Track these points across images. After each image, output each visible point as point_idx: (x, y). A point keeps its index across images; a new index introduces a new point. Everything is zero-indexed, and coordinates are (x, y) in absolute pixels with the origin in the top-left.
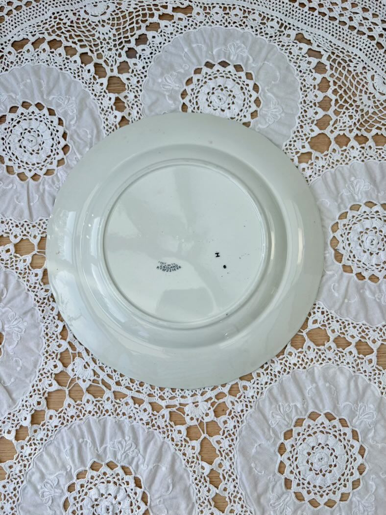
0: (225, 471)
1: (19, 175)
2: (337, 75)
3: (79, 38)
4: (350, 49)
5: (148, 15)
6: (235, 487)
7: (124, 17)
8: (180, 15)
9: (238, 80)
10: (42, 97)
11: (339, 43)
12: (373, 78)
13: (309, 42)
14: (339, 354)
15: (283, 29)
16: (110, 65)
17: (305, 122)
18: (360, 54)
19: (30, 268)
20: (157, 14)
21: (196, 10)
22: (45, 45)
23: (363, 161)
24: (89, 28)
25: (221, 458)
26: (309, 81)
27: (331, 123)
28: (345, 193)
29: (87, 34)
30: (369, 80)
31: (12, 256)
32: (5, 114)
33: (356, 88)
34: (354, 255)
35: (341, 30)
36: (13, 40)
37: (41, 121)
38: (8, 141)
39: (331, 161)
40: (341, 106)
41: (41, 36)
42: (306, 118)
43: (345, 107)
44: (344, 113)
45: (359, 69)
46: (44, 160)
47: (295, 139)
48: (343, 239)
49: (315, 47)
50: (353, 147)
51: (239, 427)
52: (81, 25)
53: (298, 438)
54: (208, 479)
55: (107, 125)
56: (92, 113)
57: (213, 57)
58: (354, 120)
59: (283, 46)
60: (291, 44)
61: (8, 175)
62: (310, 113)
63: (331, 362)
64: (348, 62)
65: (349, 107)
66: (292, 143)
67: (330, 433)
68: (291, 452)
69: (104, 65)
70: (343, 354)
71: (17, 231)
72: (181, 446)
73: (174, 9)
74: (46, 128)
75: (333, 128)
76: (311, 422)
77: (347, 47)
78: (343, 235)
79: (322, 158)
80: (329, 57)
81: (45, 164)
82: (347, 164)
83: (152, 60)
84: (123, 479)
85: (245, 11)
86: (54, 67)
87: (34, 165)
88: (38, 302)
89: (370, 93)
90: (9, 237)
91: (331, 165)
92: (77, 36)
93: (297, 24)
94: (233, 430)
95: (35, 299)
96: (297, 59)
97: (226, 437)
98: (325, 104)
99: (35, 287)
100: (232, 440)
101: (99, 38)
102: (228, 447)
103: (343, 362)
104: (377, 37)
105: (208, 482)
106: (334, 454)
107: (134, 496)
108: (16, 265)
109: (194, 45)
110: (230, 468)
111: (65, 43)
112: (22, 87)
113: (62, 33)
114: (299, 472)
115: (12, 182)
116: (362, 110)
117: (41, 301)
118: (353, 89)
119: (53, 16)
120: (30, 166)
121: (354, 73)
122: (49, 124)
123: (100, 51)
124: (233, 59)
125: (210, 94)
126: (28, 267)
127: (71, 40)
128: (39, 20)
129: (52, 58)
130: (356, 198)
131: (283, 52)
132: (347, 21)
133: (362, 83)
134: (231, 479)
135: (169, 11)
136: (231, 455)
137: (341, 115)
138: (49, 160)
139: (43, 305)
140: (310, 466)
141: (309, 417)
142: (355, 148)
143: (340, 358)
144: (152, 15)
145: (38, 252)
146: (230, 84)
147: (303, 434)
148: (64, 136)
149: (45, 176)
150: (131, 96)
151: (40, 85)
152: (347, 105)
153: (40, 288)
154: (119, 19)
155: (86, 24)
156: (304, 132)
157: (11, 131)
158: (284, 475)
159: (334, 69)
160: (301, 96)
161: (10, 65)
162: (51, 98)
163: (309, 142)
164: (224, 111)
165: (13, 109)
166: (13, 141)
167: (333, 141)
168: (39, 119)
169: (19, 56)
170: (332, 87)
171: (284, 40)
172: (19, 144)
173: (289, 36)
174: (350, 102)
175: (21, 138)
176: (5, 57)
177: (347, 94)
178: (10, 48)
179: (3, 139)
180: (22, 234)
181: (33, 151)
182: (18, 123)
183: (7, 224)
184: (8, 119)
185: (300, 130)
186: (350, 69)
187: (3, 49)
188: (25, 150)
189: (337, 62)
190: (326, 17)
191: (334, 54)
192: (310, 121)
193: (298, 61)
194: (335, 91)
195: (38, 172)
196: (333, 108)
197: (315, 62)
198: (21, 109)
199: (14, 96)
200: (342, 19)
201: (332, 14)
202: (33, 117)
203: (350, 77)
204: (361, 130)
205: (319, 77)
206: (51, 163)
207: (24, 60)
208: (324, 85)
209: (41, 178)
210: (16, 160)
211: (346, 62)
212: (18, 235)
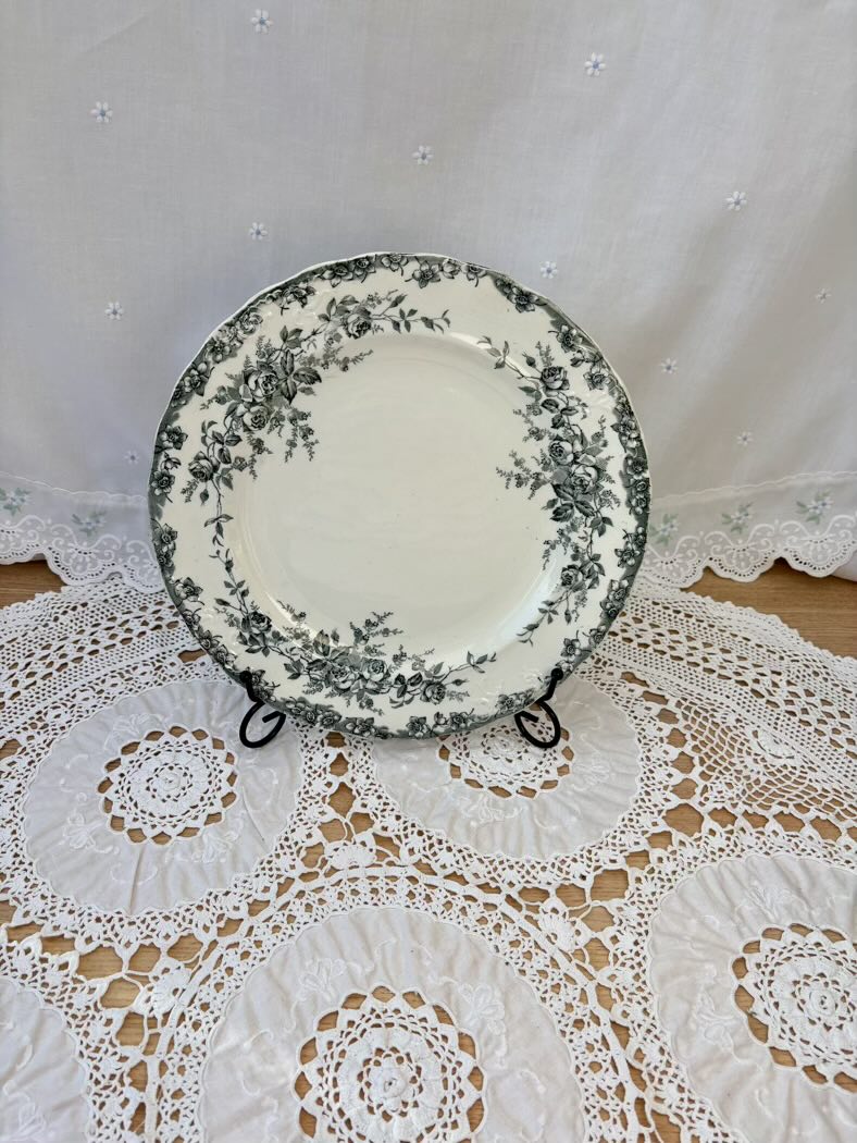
1: (130, 831)
2: (696, 727)
4: (712, 696)
10: (209, 722)
11: (690, 687)
12: (755, 734)
13: (644, 683)
15: (600, 665)
17: (653, 787)
18: (726, 701)
19: (99, 1005)
23: (767, 853)
26: (651, 731)
27: (698, 791)
28: (746, 907)
30: (750, 736)
31: (68, 980)
32: (137, 741)
33: (732, 747)
34: (791, 1029)
35: (692, 672)
36: (182, 649)
37: (196, 755)
38: (128, 779)
39: (709, 849)
40: (710, 768)
42: (652, 781)
43: (716, 771)
44: (717, 778)
45: (731, 720)
46: (184, 812)
47: (638, 811)
48: (761, 993)
49: (653, 690)
50: (742, 830)
55: (310, 767)
58: (735, 791)
59: (603, 684)
60: (615, 683)
61: (110, 830)
62: (660, 774)
64: (712, 712)
65: (723, 771)
66: (634, 817)
71: (95, 930)
74: (202, 765)
75: (702, 800)
77: (706, 693)
78: (760, 985)
79: (691, 844)
80: (679, 704)
81: (184, 817)
82: (739, 856)
87: (163, 818)
88: (97, 1082)
89: (756, 754)
90: (73, 939)
91: (711, 856)
93: (622, 661)
95: (91, 1076)
96: (628, 702)
98: (684, 763)
99: (97, 1050)
104: (750, 682)
108: (70, 998)
112: (178, 707)
115: (114, 842)
116: (748, 778)
117: (104, 1082)
118: (726, 747)
120: (156, 820)
121: (723, 726)
122: (209, 761)
125: (488, 736)
126: (95, 1005)
130: (771, 917)
131: (603, 692)
132: (701, 662)
133: (740, 740)
137: (712, 780)
138: (193, 812)
139: (104, 1093)
142: (747, 833)
145: (129, 975)
148: (232, 779)
149: (180, 838)
151: (209, 707)
152: (720, 768)
153: (111, 1050)
156: (653, 802)
157: (140, 766)
159: (690, 719)
160: (641, 752)
161: (168, 678)
162: (221, 725)
163: (663, 818)
164: (510, 761)
165: (154, 736)
166: (138, 779)
167: (707, 817)
168: (193, 752)
169: (187, 668)
170: (691, 743)
171: (604, 677)
172: (146, 785)
173: (611, 674)
174: (725, 764)
175: (154, 776)
176: (163, 668)
177: (716, 753)
178: (175, 658)
179: (122, 775)
180: (102, 936)
181: (169, 797)
182: (156, 754)
183: (80, 915)
184: (142, 748)
185: (646, 798)
186: (715, 720)
187: (164, 658)
188: (156, 794)
189: (692, 711)
190: (667, 656)
191: (685, 700)
192: (661, 786)
193: (630, 705)
194: (695, 748)
195: (169, 830)
196: (698, 769)
197: (656, 708)
198: (167, 737)
199: (160, 718)
200: (691, 659)
201: (674, 653)
202: (184, 749)
203: (718, 732)
204: (751, 805)
205: (667, 728)
206: (196, 817)
207: (193, 675)
208: (676, 738)
209: (171, 841)
210: (133, 808)
211: (707, 711)
212: (94, 938)
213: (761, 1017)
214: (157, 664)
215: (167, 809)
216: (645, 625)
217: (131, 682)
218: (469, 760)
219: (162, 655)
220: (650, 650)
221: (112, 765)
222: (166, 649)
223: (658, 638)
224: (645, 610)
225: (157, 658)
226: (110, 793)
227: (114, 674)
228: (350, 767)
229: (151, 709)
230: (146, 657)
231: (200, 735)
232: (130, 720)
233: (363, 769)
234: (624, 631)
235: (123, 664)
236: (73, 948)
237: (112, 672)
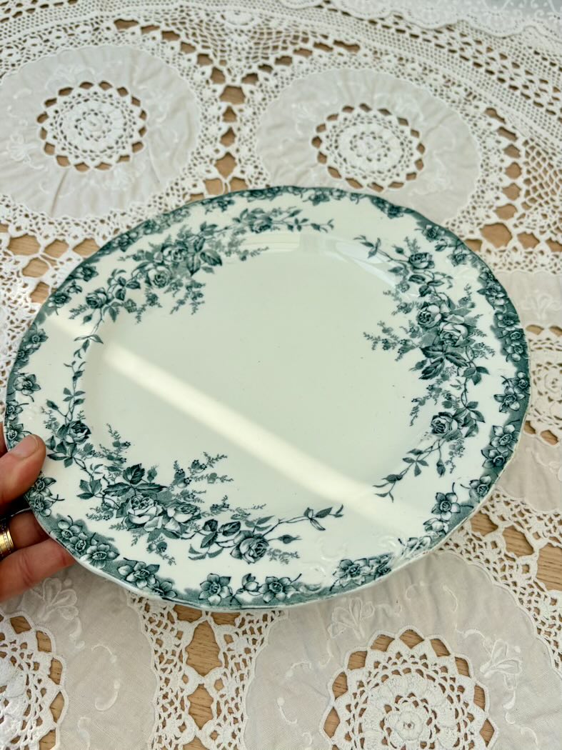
0: (224, 699)
1: (58, 157)
2: (533, 164)
3: (204, 39)
4: (557, 142)
5: (300, 39)
6: (234, 736)
7: (270, 34)
8: (342, 50)
9: (399, 134)
10: (131, 81)
11: (540, 131)
13: (502, 120)
14: (475, 541)
15: (471, 98)
16: (233, 74)
17: (480, 204)
19: (20, 274)
20: (312, 40)
21: (363, 50)
22: (157, 34)
23: (554, 272)
24: (221, 33)
25: (225, 670)
26: (494, 160)
27: (517, 215)
29: (217, 37)
32: (71, 86)
35: (547, 119)
36: (117, 18)
37: (117, 107)
38: (62, 116)
39: (509, 260)
40: (533, 200)
41: (156, 24)
42: (482, 200)
43: (537, 203)
44: (536, 209)
46: (102, 150)
47: (462, 219)
49: (509, 127)
50: (542, 252)
51: (272, 619)
52: (212, 28)
53: (374, 672)
54: (187, 703)
55: (205, 135)
56: (189, 116)
57: (372, 101)
58: (548, 221)
59: (467, 115)
60: (478, 116)
61: (43, 152)
62: (490, 195)
63: (457, 551)
64: (551, 155)
65: (543, 204)
67: (434, 680)
68: (355, 695)
69: (226, 72)
70: (482, 543)
71: (24, 223)
72: (159, 625)
73: (336, 43)
74: (121, 115)
76: (404, 649)
77: (552, 139)
79: (496, 254)
80: (526, 143)
81: (101, 155)
82: (531, 270)
83: (291, 82)
84: (29, 656)
85: (425, 69)
86: (160, 58)
87: (85, 151)
88: (12, 322)
90: (7, 226)
91: (508, 266)
92: (202, 36)
93: (490, 97)
94: (261, 621)
95: (8, 318)
96: (483, 133)
97: (244, 632)
98: (512, 191)
99: (16, 302)
100: (254, 641)
101: (229, 45)
102: (242, 652)
103: (478, 557)
105: (187, 710)
106: (434, 721)
107: (39, 695)
109: (351, 84)
110: (234, 695)
111: (183, 38)
112: (108, 65)
113: (185, 28)
114: (362, 740)
115: (45, 163)
117: (16, 323)
118: (553, 186)
119: (179, 9)
120: (79, 152)
121: (557, 169)
122: (126, 113)
123: (226, 58)
124: (399, 110)
125: (357, 138)
126: (18, 272)
127: (192, 38)
128: (160, 8)
129: (161, 48)
130: (539, 317)
131: (465, 122)
134: (230, 718)
135: (329, 42)
136: (244, 671)
137: (532, 210)
138: (109, 152)
139: (16, 330)
140: (386, 733)
141: (403, 638)
142: (546, 255)
143: (474, 548)
144: (305, 40)
145: (43, 256)
146: (387, 135)
147: (385, 667)
148: (142, 131)
149: (96, 170)
150: (248, 112)
151: (132, 70)
152: (542, 202)
153: (24, 304)
154: (262, 34)
155: (218, 28)
156: (477, 215)
157: (71, 107)
158: (334, 738)
159: (530, 157)
160: (480, 174)
161: (103, 40)
162: (141, 87)
163: (481, 229)
164: (370, 160)
165: (86, 85)
166: (69, 118)
167: (515, 238)
168: (116, 104)
169: (120, 35)
170: (525, 176)
171: (470, 109)
172: (76, 123)
173: (477, 107)
174: (546, 198)
175: (81, 117)
176: (100, 31)
177: (543, 188)
178: (111, 24)
179: (57, 112)
180: (29, 227)
181: (92, 136)
182: (86, 100)
183: (14, 210)
184: (74, 93)
185: (471, 211)
186: (552, 163)
187: (102, 21)
188: (82, 132)
189: (535, 151)
190: (530, 101)
191: (532, 140)
192: (487, 205)
193: (484, 137)
194: (527, 181)
195: (88, 162)
196: (522, 199)
197: (506, 142)
198: (96, 88)
199: (93, 72)
200: (551, 108)
201: (538, 100)
202: (108, 100)
203: (551, 172)
204: (556, 235)
205: (509, 161)
206: (111, 157)
207: (124, 41)
208: (514, 170)
209: (89, 171)
210: (63, 140)
211: (547, 153)
212: (23, 228)
214: (96, 26)
215: (88, 145)
216: (521, 71)
217: (73, 37)
218: (336, 152)
219: (100, 18)
220: (518, 93)
221: (50, 102)
222: (104, 14)
223: (528, 84)
224: (525, 58)
225: (95, 20)
226: (46, 125)
227: (60, 28)
228: (236, 139)
229: (86, 63)
230: (87, 17)
231: (122, 91)
232: (69, 69)
233: (248, 143)
234: (501, 72)
235: (68, 21)
236: (7, 231)
237: (58, 26)
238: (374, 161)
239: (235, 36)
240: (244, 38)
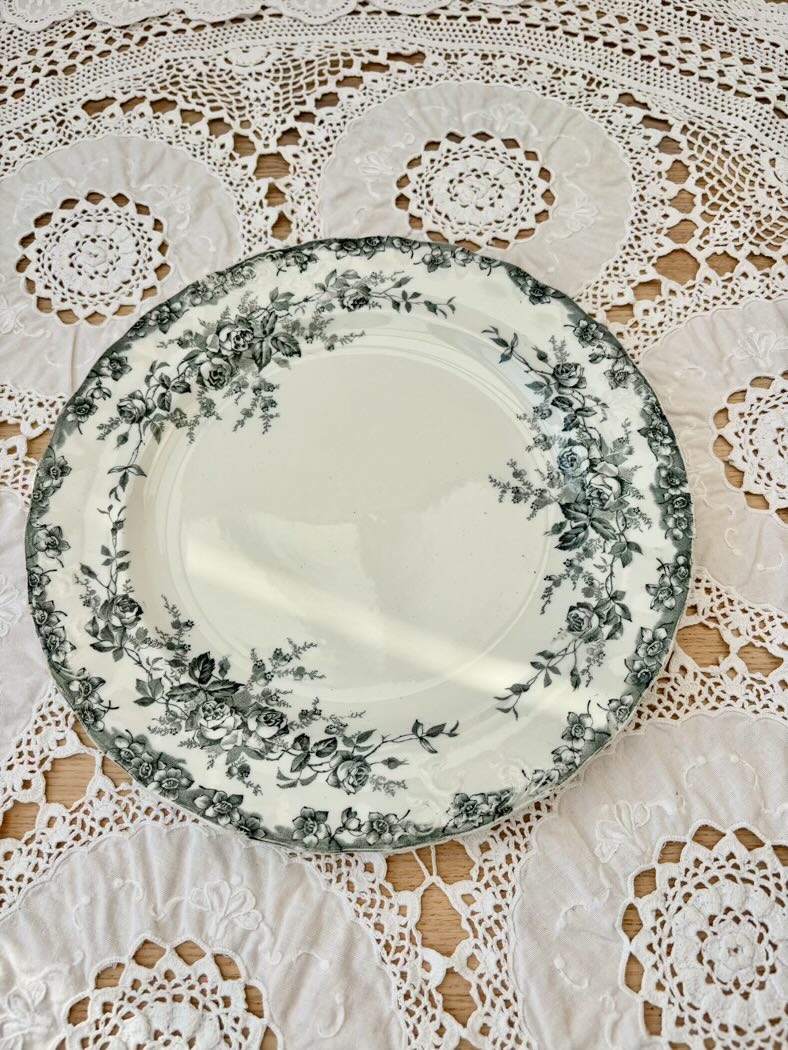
0: (485, 979)
1: (60, 313)
2: (702, 157)
3: (211, 97)
4: (725, 118)
5: (341, 64)
6: (511, 1024)
7: (297, 67)
8: (401, 65)
9: (510, 162)
11: (699, 109)
12: (773, 161)
13: (645, 106)
14: (757, 686)
15: (593, 86)
16: (263, 137)
17: (644, 231)
18: (742, 124)
20: (357, 62)
21: (430, 59)
22: (145, 107)
23: (768, 298)
24: (231, 83)
25: (475, 941)
26: (648, 164)
27: (698, 233)
28: (737, 355)
29: (226, 91)
30: (765, 164)
31: (19, 463)
32: (49, 211)
33: (743, 179)
34: (768, 475)
35: (704, 89)
36: (85, 99)
37: (119, 224)
38: (47, 255)
39: (702, 297)
40: (714, 206)
41: (140, 94)
42: (644, 224)
43: (722, 208)
44: (722, 217)
45: (745, 148)
46: (116, 288)
47: (625, 258)
48: (741, 441)
49: (655, 114)
50: (745, 275)
51: (519, 859)
52: (216, 80)
53: (671, 893)
54: (438, 998)
55: (249, 232)
56: (220, 212)
57: (461, 125)
58: (742, 230)
59: (595, 111)
60: (610, 109)
61: (37, 311)
62: (654, 215)
63: (737, 705)
64: (722, 138)
65: (730, 208)
66: (620, 265)
67: (752, 883)
68: (654, 929)
69: (253, 137)
70: (767, 687)
71: (39, 415)
72: (372, 905)
73: (391, 56)
74: (128, 233)
75: (701, 243)
76: (701, 852)
77: (718, 115)
78: (740, 434)
79: (683, 293)
80: (685, 129)
81: (117, 294)
82: (736, 303)
83: (345, 128)
84: (214, 991)
85: (521, 62)
86: (157, 139)
87: (94, 296)
89: (770, 187)
90: (18, 425)
91: (704, 305)
92: (206, 94)
93: (620, 79)
94: (505, 865)
96: (624, 131)
97: (487, 885)
98: (683, 201)
100: (503, 893)
101: (247, 98)
102: (491, 911)
103: (766, 706)
104: (773, 99)
105: (440, 1006)
106: (767, 937)
107: (241, 1038)
108: (24, 479)
109: (427, 109)
110: (496, 971)
111: (182, 104)
112: (91, 168)
113: (181, 90)
114: (680, 986)
115: (44, 325)
116: (758, 214)
118: (736, 180)
119: (166, 65)
120: (86, 299)
121: (735, 155)
122: (134, 229)
123: (248, 117)
124: (501, 131)
125: (455, 182)
127: (194, 101)
128: (139, 71)
129: (155, 126)
130: (762, 364)
131: (595, 121)
132: (715, 76)
133: (752, 170)
134: (499, 1002)
135: (382, 58)
136: (500, 935)
137: (716, 220)
138: (126, 288)
140: (707, 968)
141: (697, 838)
142: (751, 277)
143: (758, 696)
144: (348, 64)
146: (494, 167)
147: (683, 883)
148: (163, 248)
149: (116, 317)
150: (299, 184)
151: (126, 167)
152: (728, 205)
154: (287, 70)
155: (225, 77)
156: (643, 248)
157: (58, 240)
158: (641, 992)
159: (696, 147)
160: (634, 188)
161: (74, 135)
162: (144, 187)
163: (654, 265)
164: (481, 209)
165: (68, 203)
166: (59, 254)
167: (704, 265)
168: (116, 220)
169: (94, 122)
170: (695, 175)
171: (597, 102)
172: (70, 261)
173: (605, 97)
174: (732, 199)
175: (75, 251)
176: (66, 123)
177: (724, 186)
178: (78, 110)
179: (39, 251)
180: (47, 420)
181: (96, 273)
182: (74, 225)
183: (21, 401)
184: (56, 219)
185: (635, 244)
186: (726, 148)
187: (65, 110)
188: (81, 270)
189: (700, 137)
190: (675, 71)
191: (692, 124)
192: (654, 230)
193: (625, 135)
194: (700, 182)
195: (102, 309)
196: (699, 208)
197: (657, 135)
198: (83, 204)
199: (73, 183)
200: (705, 73)
201: (684, 67)
202: (105, 217)
203: (728, 161)
204: (758, 245)
205: (668, 160)
206: (130, 294)
207: (102, 129)
208: (678, 171)
209: (106, 321)
210: (59, 287)
211: (717, 136)
212: (40, 423)
213: (739, 464)
214: (59, 119)
215: (96, 286)
216: (651, 32)
217: (31, 143)
218: (432, 208)
219: (62, 107)
220: (655, 63)
221: (26, 240)
222: (66, 99)
223: (665, 48)
224: (652, 13)
225: (56, 111)
226: (30, 272)
227: (11, 135)
228: (293, 226)
229: (60, 174)
230: (45, 110)
231: (120, 199)
232: (39, 187)
233: (309, 227)
234: (625, 41)
235: (20, 122)
236: (19, 432)
237: (8, 132)
238: (487, 208)
239: (251, 83)
240: (264, 83)
